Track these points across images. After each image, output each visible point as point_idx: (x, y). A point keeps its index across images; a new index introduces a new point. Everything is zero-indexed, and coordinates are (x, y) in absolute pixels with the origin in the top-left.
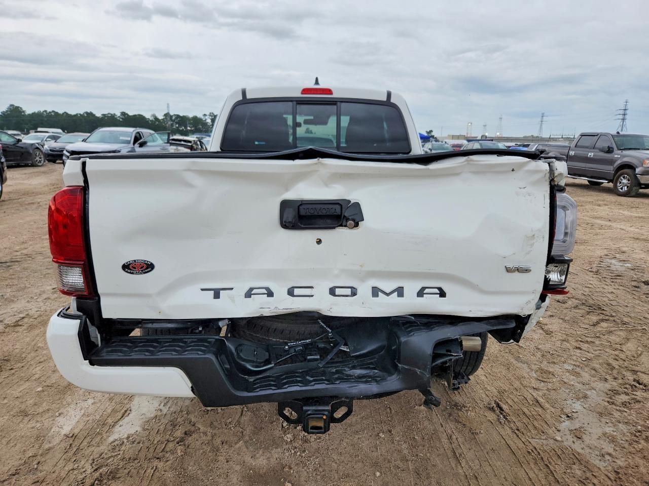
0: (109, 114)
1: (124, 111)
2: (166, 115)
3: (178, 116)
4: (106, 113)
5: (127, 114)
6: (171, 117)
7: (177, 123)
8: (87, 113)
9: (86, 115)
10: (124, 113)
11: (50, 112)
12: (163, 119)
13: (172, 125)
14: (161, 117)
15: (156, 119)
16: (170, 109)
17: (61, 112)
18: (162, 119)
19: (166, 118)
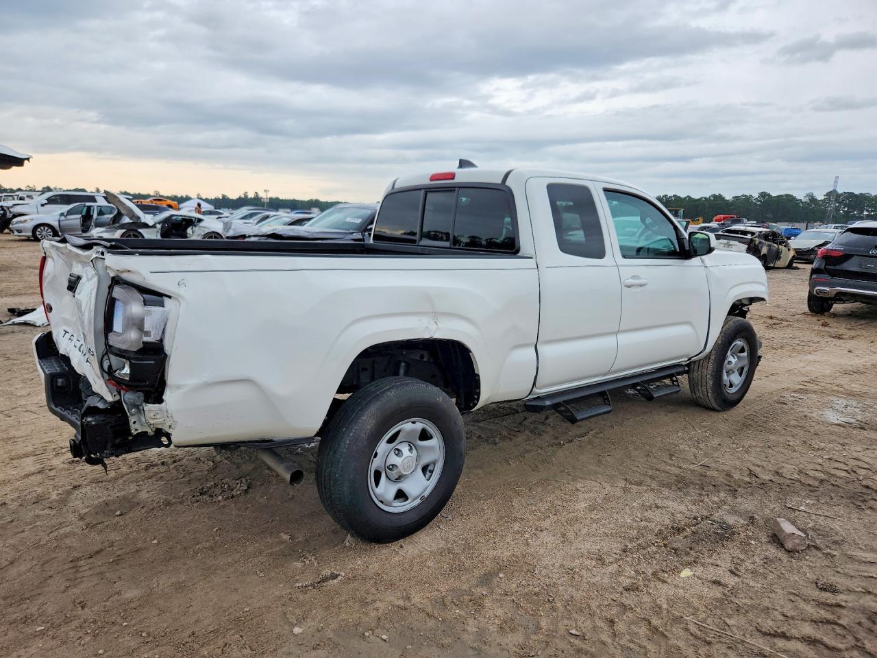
0: (743, 196)
1: (764, 191)
2: (829, 194)
3: (851, 195)
4: (739, 194)
5: (769, 195)
6: (838, 196)
7: (846, 205)
8: (714, 196)
9: (712, 199)
10: (765, 193)
11: (670, 197)
12: (823, 201)
13: (837, 210)
14: (820, 196)
15: (813, 200)
16: (839, 184)
17: (683, 196)
18: (821, 200)
19: (829, 199)
